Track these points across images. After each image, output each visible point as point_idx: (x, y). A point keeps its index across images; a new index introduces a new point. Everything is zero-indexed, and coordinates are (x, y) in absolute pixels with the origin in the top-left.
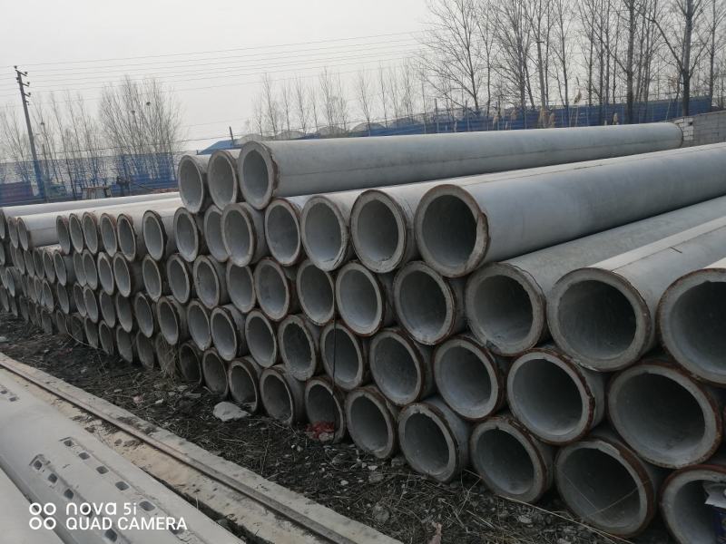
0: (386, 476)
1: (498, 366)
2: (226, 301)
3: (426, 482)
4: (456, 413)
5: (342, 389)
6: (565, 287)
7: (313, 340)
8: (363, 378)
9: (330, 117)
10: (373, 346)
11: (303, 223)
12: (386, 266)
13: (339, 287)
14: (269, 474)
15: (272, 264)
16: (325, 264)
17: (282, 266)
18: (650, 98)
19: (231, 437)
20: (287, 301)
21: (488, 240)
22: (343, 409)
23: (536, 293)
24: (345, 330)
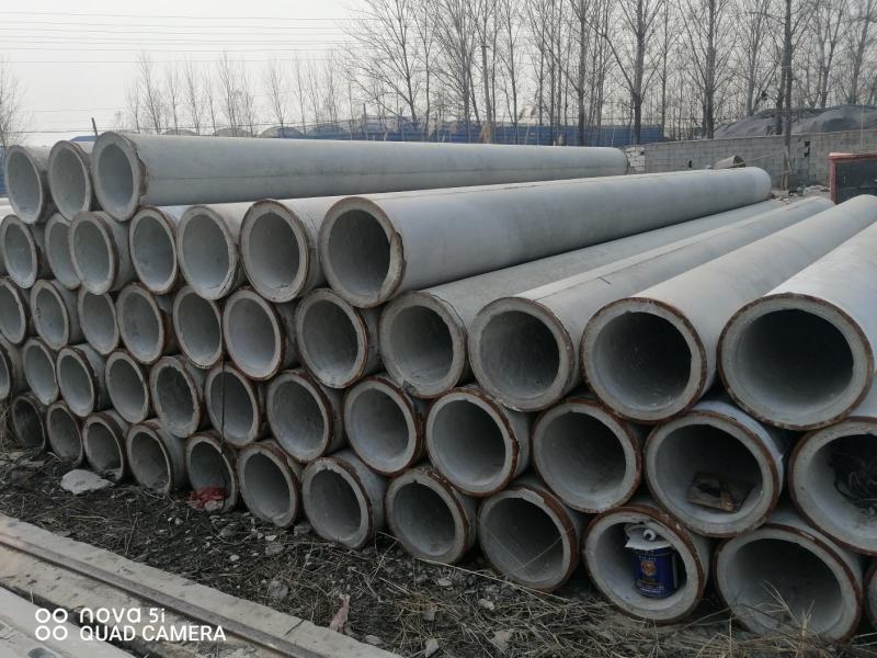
0: (286, 546)
1: (416, 410)
2: (78, 339)
3: (334, 549)
4: (369, 467)
5: (234, 446)
6: (487, 318)
7: (195, 387)
8: (259, 431)
9: (232, 117)
10: (272, 392)
11: (180, 239)
12: (285, 294)
13: (227, 319)
14: (136, 555)
15: (140, 291)
16: (210, 290)
17: (153, 294)
18: (603, 123)
19: (85, 514)
20: (161, 338)
21: (403, 265)
22: (234, 470)
23: (456, 325)
24: (235, 373)
